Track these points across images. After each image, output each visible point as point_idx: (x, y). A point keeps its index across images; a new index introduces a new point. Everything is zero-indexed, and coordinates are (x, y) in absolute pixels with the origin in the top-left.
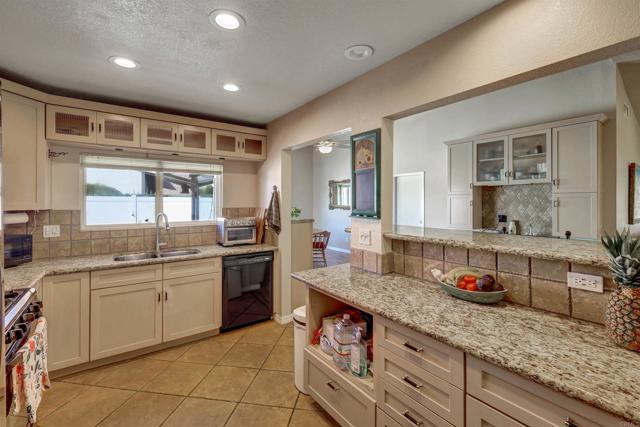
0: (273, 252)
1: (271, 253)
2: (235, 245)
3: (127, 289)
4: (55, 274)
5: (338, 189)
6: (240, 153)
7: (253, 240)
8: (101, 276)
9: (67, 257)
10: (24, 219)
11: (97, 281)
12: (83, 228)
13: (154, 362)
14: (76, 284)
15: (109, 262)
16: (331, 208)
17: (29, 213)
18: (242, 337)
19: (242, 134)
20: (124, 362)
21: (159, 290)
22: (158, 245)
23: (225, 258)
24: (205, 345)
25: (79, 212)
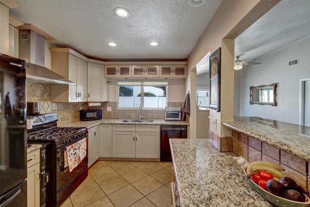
0: (187, 126)
1: (186, 127)
2: (170, 120)
3: (125, 133)
4: (102, 124)
5: (260, 91)
6: (173, 75)
7: (179, 119)
8: (116, 127)
9: (107, 118)
10: (99, 104)
11: (115, 129)
12: (118, 109)
13: (131, 165)
14: (108, 128)
15: (120, 122)
16: (251, 103)
17: (101, 102)
18: (168, 166)
19: (173, 66)
20: (123, 161)
21: (134, 136)
22: (140, 117)
23: (162, 126)
24: (151, 164)
25: (116, 102)
